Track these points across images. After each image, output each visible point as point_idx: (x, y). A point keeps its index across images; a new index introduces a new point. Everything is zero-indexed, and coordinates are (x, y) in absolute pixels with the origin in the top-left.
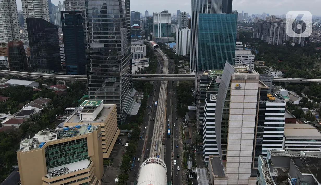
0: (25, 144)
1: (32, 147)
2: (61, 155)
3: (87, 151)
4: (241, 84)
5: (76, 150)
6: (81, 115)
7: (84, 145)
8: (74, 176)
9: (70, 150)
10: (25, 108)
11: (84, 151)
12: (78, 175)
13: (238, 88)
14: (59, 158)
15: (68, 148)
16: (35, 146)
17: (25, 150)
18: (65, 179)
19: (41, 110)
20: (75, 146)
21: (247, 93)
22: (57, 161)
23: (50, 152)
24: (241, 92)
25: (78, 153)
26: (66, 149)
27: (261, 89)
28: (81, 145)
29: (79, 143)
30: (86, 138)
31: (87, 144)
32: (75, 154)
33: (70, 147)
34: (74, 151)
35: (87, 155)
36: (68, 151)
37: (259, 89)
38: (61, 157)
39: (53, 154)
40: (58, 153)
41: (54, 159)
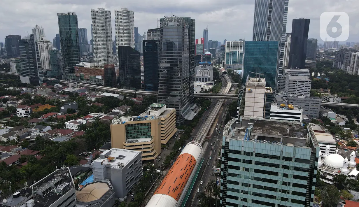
0: (115, 121)
1: (119, 123)
2: (134, 131)
3: (151, 132)
4: (252, 89)
5: (144, 130)
6: (150, 112)
7: (149, 127)
8: (141, 145)
9: (140, 129)
10: (113, 111)
11: (149, 132)
12: (144, 145)
13: (250, 92)
14: (133, 133)
15: (139, 128)
16: (120, 123)
17: (114, 124)
18: (136, 146)
19: (124, 113)
20: (143, 127)
21: (257, 95)
22: (132, 135)
23: (129, 128)
24: (253, 95)
25: (145, 132)
26: (138, 128)
27: (267, 93)
28: (147, 127)
29: (146, 126)
30: (150, 123)
31: (150, 127)
32: (143, 132)
33: (140, 127)
34: (142, 130)
35: (151, 135)
36: (139, 129)
37: (265, 93)
38: (135, 133)
39: (130, 130)
40: (133, 130)
41: (130, 133)
